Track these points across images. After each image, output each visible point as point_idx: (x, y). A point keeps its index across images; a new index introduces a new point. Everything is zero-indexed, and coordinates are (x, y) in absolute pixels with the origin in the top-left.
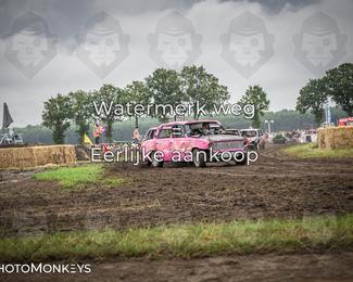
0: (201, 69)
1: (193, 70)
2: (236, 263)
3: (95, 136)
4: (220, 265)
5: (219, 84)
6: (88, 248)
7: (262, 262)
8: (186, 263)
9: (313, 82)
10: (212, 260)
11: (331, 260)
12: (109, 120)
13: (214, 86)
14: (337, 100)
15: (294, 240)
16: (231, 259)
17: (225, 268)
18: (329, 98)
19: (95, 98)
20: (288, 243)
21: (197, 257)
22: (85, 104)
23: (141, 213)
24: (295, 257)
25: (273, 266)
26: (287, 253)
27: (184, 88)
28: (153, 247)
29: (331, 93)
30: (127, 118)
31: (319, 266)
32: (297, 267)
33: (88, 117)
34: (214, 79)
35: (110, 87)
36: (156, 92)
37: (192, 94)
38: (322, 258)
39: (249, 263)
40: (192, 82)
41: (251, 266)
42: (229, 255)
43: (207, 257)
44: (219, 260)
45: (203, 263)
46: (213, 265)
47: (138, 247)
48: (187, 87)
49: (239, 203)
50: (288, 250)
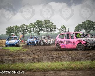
0: (49, 20)
1: (47, 21)
2: (56, 73)
4: (52, 73)
5: (54, 25)
6: (17, 68)
7: (64, 73)
8: (43, 73)
9: (79, 25)
11: (82, 73)
12: (24, 34)
13: (52, 25)
14: (85, 30)
15: (72, 67)
16: (55, 72)
18: (83, 29)
19: (20, 27)
20: (71, 68)
21: (46, 71)
22: (17, 29)
24: (72, 72)
26: (70, 71)
27: (44, 26)
28: (34, 68)
30: (28, 33)
31: (79, 74)
32: (73, 74)
33: (18, 32)
34: (52, 23)
35: (24, 25)
36: (37, 26)
37: (46, 27)
38: (80, 72)
39: (60, 73)
40: (46, 24)
42: (55, 71)
43: (49, 71)
44: (52, 72)
45: (48, 73)
46: (50, 73)
47: (30, 68)
49: (58, 57)
50: (70, 70)
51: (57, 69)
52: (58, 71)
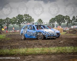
0: (28, 15)
1: (26, 15)
2: (34, 57)
3: (5, 29)
5: (32, 18)
6: (2, 53)
7: (40, 57)
8: (23, 57)
9: (52, 18)
10: (29, 56)
12: (8, 25)
13: (31, 18)
14: (57, 22)
15: (47, 52)
17: (32, 58)
18: (56, 22)
19: (5, 20)
20: (45, 53)
21: (25, 56)
22: (2, 21)
23: (14, 46)
24: (47, 56)
25: (42, 58)
26: (45, 55)
27: (24, 19)
28: (16, 53)
29: (56, 21)
30: (12, 25)
31: (52, 58)
32: (47, 58)
33: (3, 24)
34: (31, 17)
35: (8, 18)
36: (18, 19)
37: (26, 20)
38: (53, 56)
39: (37, 57)
40: (26, 17)
41: (37, 58)
42: (33, 55)
43: (28, 55)
44: (30, 56)
45: (27, 57)
46: (29, 57)
47: (13, 53)
48: (25, 19)
49: (35, 44)
50: (45, 54)
51: (35, 54)
52: (35, 55)
